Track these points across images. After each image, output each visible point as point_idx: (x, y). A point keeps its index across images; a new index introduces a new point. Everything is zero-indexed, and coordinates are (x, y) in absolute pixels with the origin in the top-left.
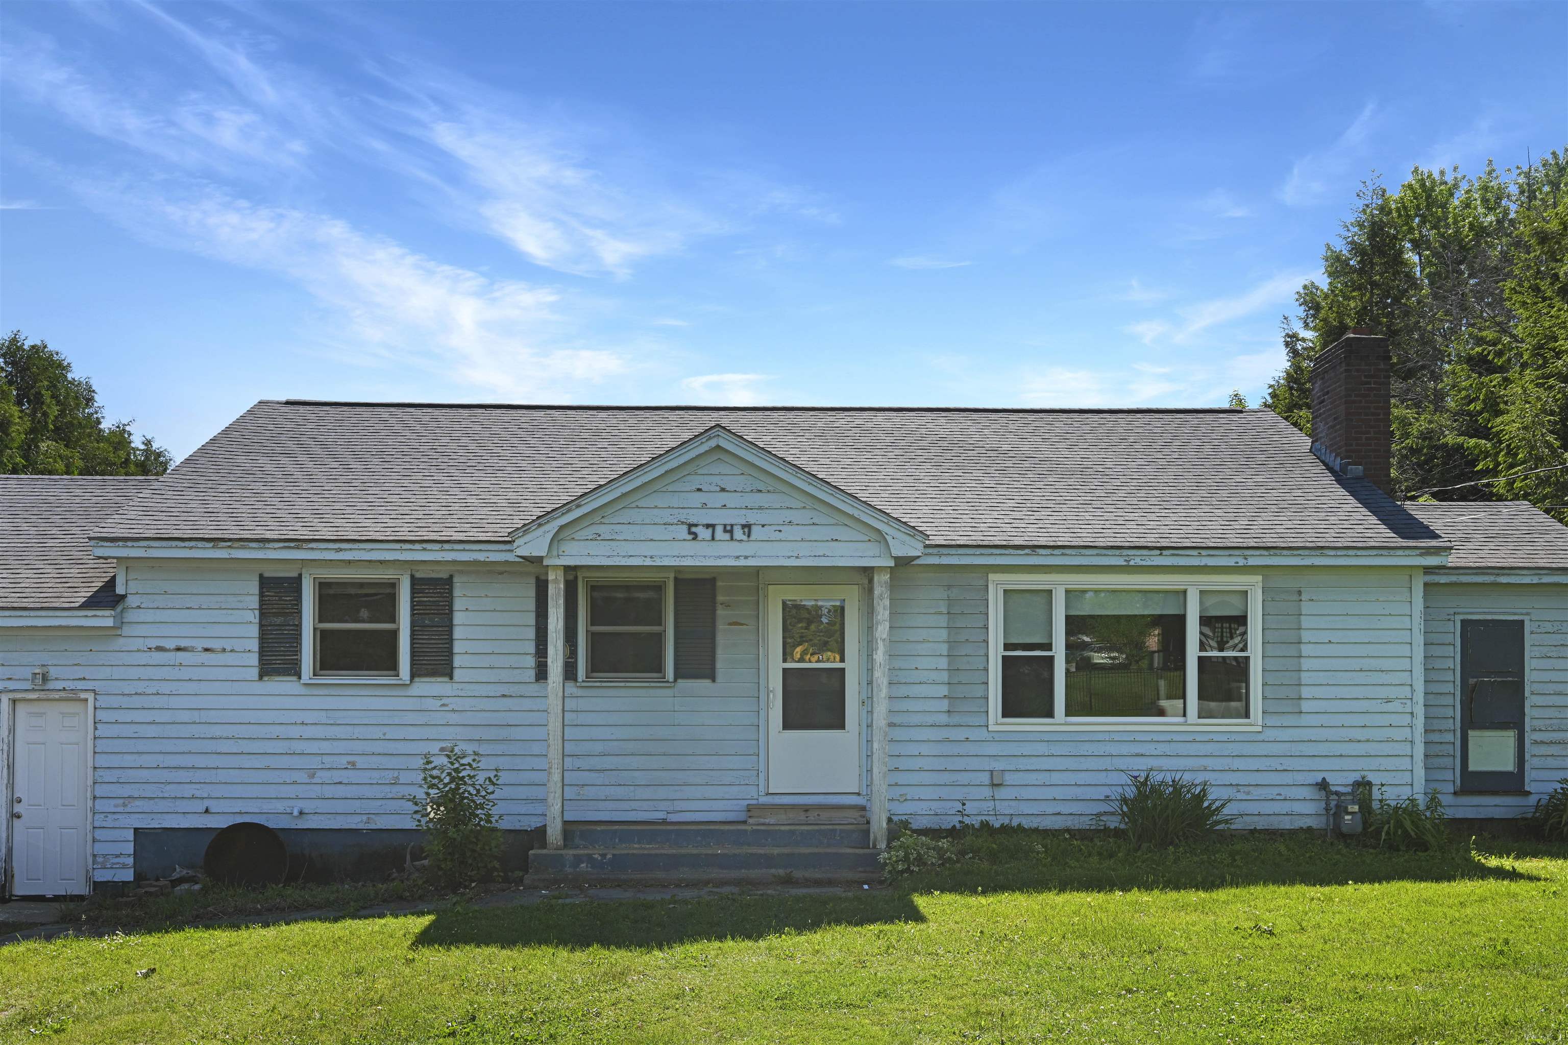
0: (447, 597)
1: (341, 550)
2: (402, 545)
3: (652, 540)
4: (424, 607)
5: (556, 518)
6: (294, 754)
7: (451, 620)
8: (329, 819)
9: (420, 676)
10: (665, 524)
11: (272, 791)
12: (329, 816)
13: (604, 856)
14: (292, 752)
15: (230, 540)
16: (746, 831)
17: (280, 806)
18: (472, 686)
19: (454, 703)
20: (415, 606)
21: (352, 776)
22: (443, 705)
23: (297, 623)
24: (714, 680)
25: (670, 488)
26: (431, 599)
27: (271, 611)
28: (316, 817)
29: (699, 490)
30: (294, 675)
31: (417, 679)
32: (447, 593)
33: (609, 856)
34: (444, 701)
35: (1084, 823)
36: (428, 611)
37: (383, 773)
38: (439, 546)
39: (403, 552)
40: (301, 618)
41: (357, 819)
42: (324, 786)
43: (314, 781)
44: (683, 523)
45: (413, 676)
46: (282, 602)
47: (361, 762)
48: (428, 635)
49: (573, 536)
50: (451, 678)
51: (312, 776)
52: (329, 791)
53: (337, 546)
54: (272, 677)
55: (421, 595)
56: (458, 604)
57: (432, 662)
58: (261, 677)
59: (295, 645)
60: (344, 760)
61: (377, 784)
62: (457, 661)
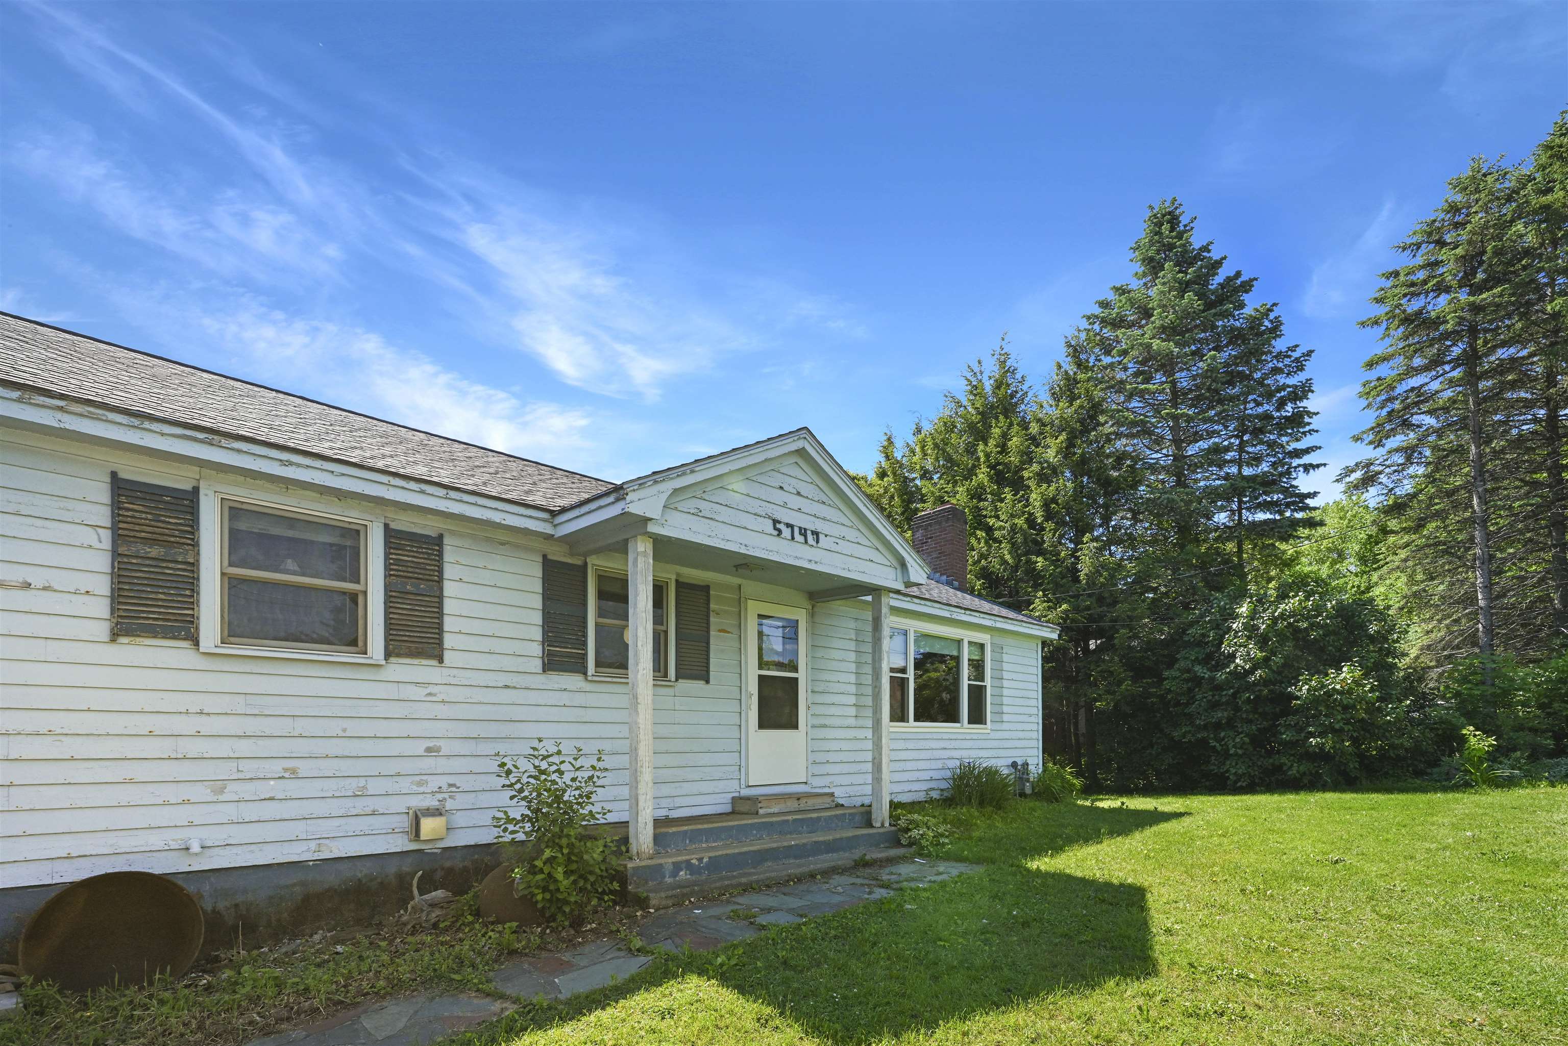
0: (435, 560)
1: (291, 464)
2: (391, 478)
3: (745, 528)
4: (404, 568)
5: (672, 479)
6: (185, 758)
7: (441, 589)
8: (252, 852)
9: (398, 655)
10: (755, 514)
11: (138, 818)
12: (253, 847)
13: (700, 860)
14: (181, 756)
15: (62, 397)
16: (787, 821)
17: (156, 840)
18: (469, 674)
19: (443, 693)
20: (391, 564)
21: (292, 788)
22: (430, 694)
23: (191, 560)
24: (708, 682)
25: (760, 479)
26: (415, 560)
27: (138, 535)
28: (227, 851)
29: (781, 488)
30: (185, 639)
31: (392, 660)
32: (436, 555)
33: (705, 860)
34: (431, 689)
35: (921, 797)
36: (411, 575)
37: (342, 782)
38: (444, 491)
39: (391, 488)
40: (198, 554)
41: (303, 846)
42: (242, 805)
43: (221, 798)
44: (769, 517)
45: (388, 655)
46: (160, 524)
47: (304, 768)
48: (409, 604)
49: (676, 505)
50: (441, 660)
51: (222, 791)
52: (250, 812)
53: (285, 456)
54: (138, 639)
55: (400, 552)
56: (449, 571)
57: (416, 640)
58: (115, 636)
59: (188, 593)
60: (277, 767)
61: (333, 797)
62: (449, 641)
